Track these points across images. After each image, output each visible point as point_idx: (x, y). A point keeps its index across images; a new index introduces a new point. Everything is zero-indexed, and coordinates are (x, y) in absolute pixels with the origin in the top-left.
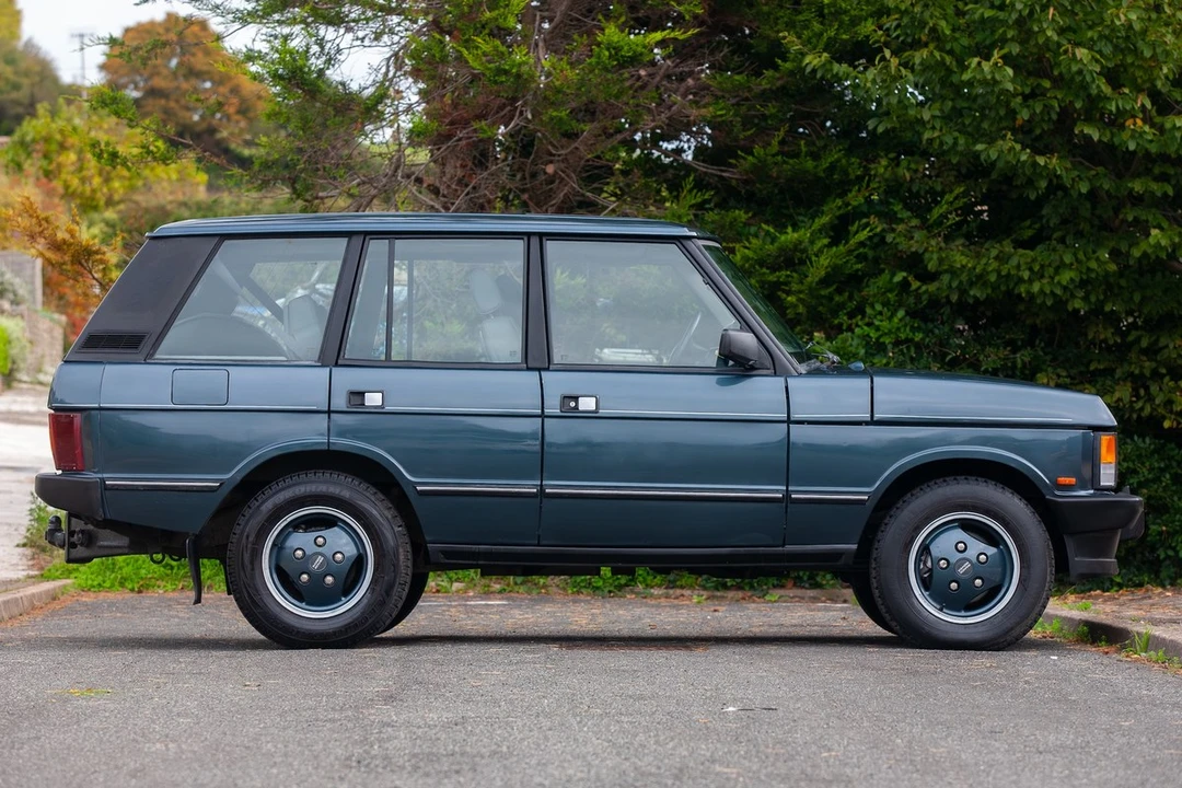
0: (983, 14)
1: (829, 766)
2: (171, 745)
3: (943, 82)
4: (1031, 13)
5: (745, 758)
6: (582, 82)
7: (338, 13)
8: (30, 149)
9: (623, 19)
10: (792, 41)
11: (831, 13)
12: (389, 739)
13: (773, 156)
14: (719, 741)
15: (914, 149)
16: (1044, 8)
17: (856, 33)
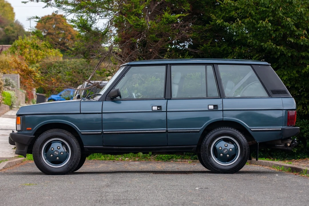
0: (263, 9)
1: (223, 202)
2: (50, 197)
3: (253, 27)
4: (276, 9)
5: (201, 200)
6: (159, 28)
7: (95, 10)
8: (17, 48)
9: (169, 11)
10: (213, 17)
11: (223, 9)
12: (107, 196)
13: (209, 47)
14: (194, 196)
15: (245, 45)
16: (279, 8)
17: (230, 14)
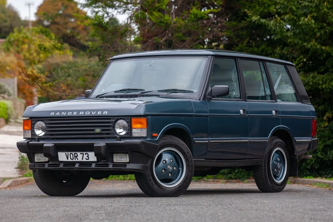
3: (294, 25)
4: (320, 4)
7: (112, 4)
8: (12, 44)
9: (198, 6)
10: (248, 13)
11: (261, 3)
13: (245, 47)
16: (324, 2)
17: (269, 10)
